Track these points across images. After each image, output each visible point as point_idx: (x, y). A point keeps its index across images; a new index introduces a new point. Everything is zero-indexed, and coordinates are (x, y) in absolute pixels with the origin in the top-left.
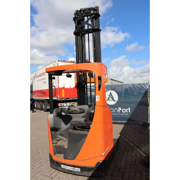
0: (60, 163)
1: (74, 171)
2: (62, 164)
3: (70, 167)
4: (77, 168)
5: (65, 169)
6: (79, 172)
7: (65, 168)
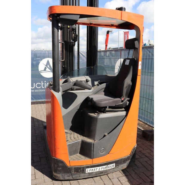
0: (83, 168)
1: (106, 170)
2: (88, 167)
3: (101, 167)
4: (110, 165)
5: (92, 173)
6: (113, 168)
7: (92, 171)
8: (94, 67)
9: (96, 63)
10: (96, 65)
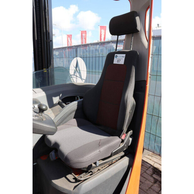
8: (48, 71)
9: (52, 63)
10: (51, 67)
